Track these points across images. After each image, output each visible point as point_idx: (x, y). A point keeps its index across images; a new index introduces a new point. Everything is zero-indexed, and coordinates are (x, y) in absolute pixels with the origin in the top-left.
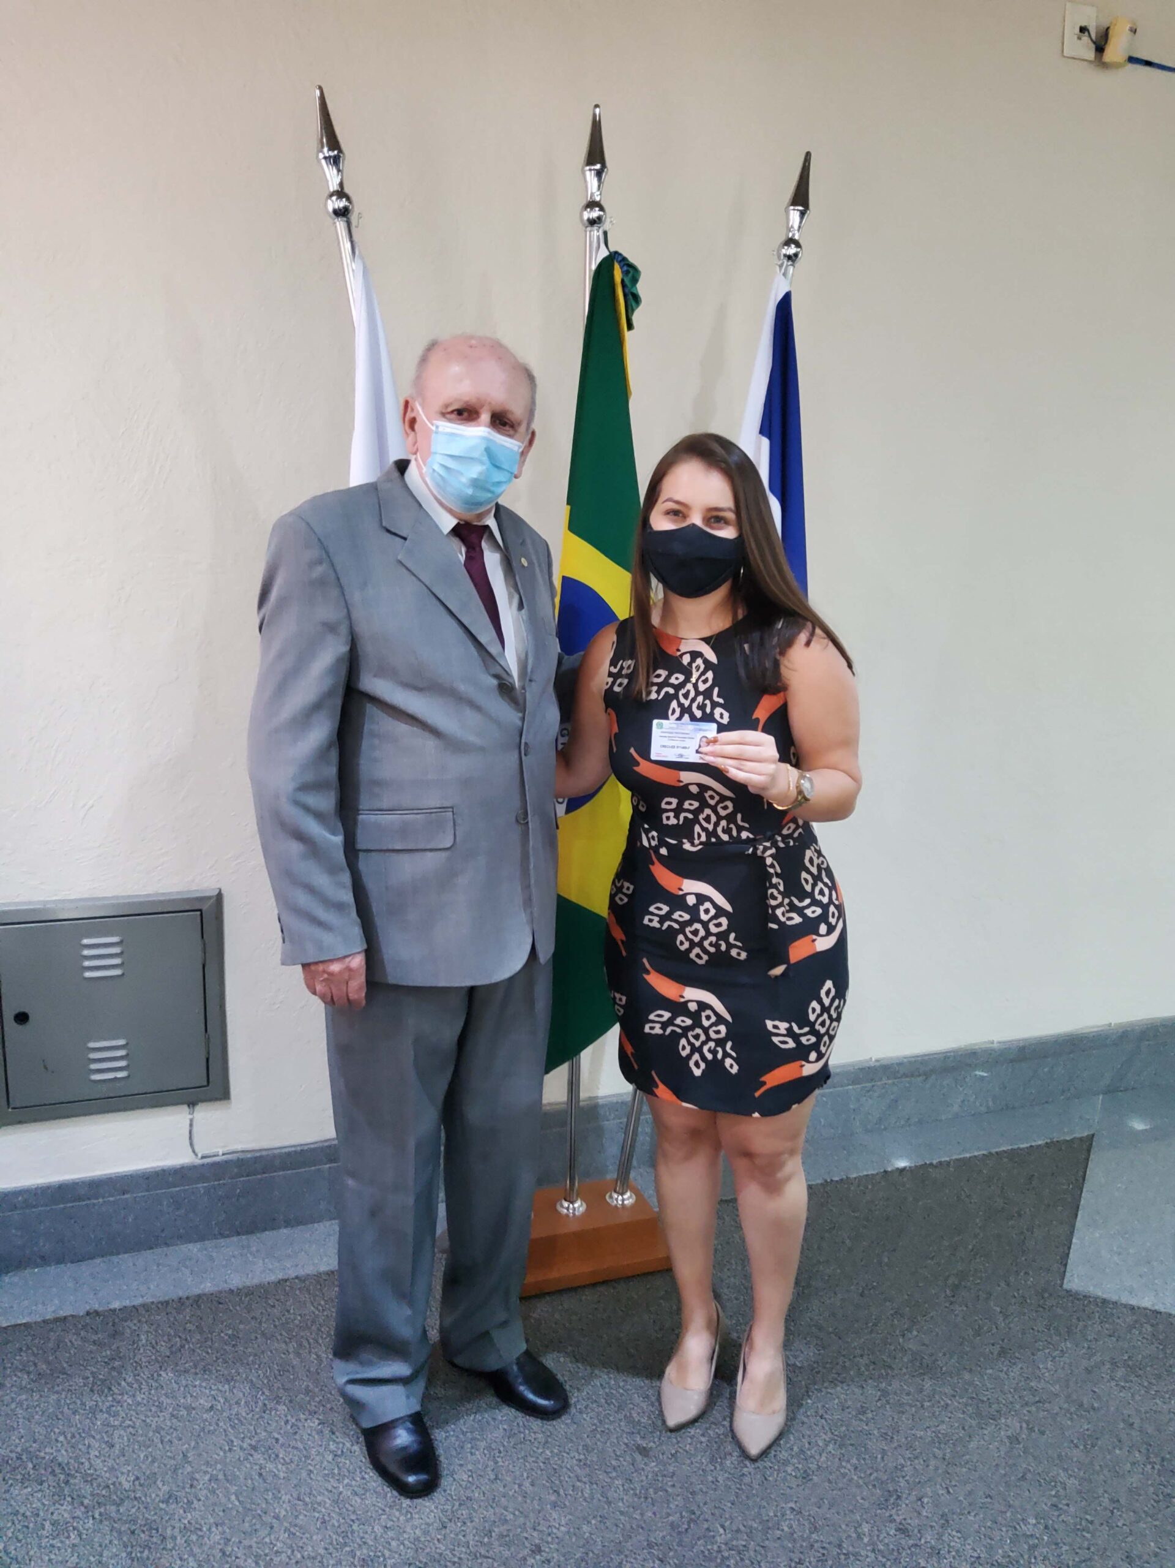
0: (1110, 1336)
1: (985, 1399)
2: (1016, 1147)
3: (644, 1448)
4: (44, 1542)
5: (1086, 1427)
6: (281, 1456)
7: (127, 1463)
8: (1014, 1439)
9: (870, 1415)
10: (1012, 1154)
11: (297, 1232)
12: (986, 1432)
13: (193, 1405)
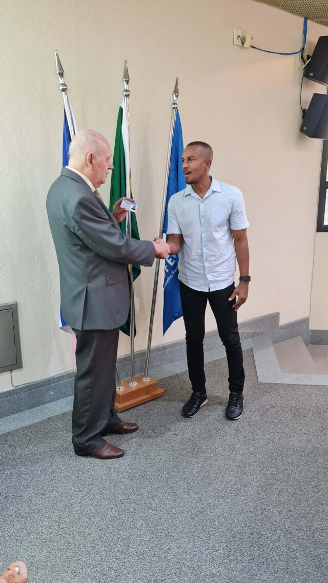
0: (273, 391)
4: (24, 490)
5: (275, 410)
7: (35, 468)
11: (46, 405)
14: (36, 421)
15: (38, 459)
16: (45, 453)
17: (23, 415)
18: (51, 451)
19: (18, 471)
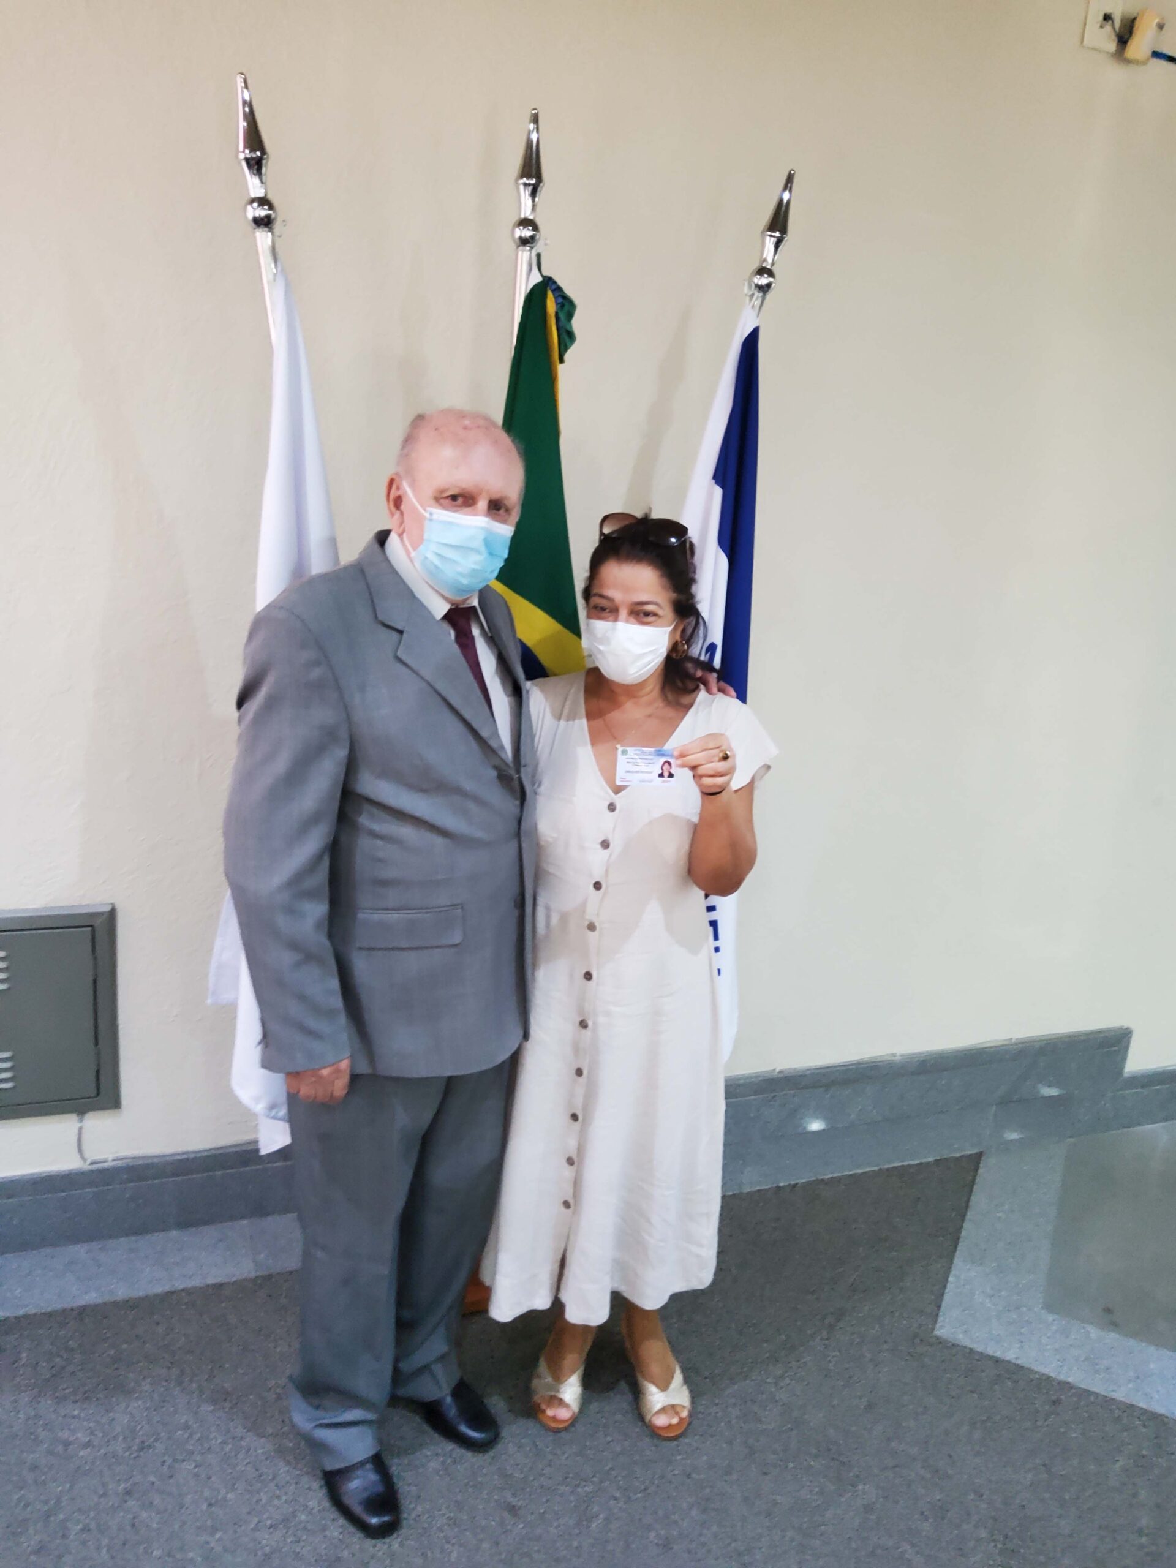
0: (972, 1392)
1: (845, 1460)
2: (905, 1163)
3: (514, 1506)
5: (938, 1498)
6: (155, 1503)
8: (868, 1508)
9: (735, 1477)
10: (901, 1172)
11: (187, 1235)
12: (843, 1499)
13: (71, 1439)
17: (100, 1257)
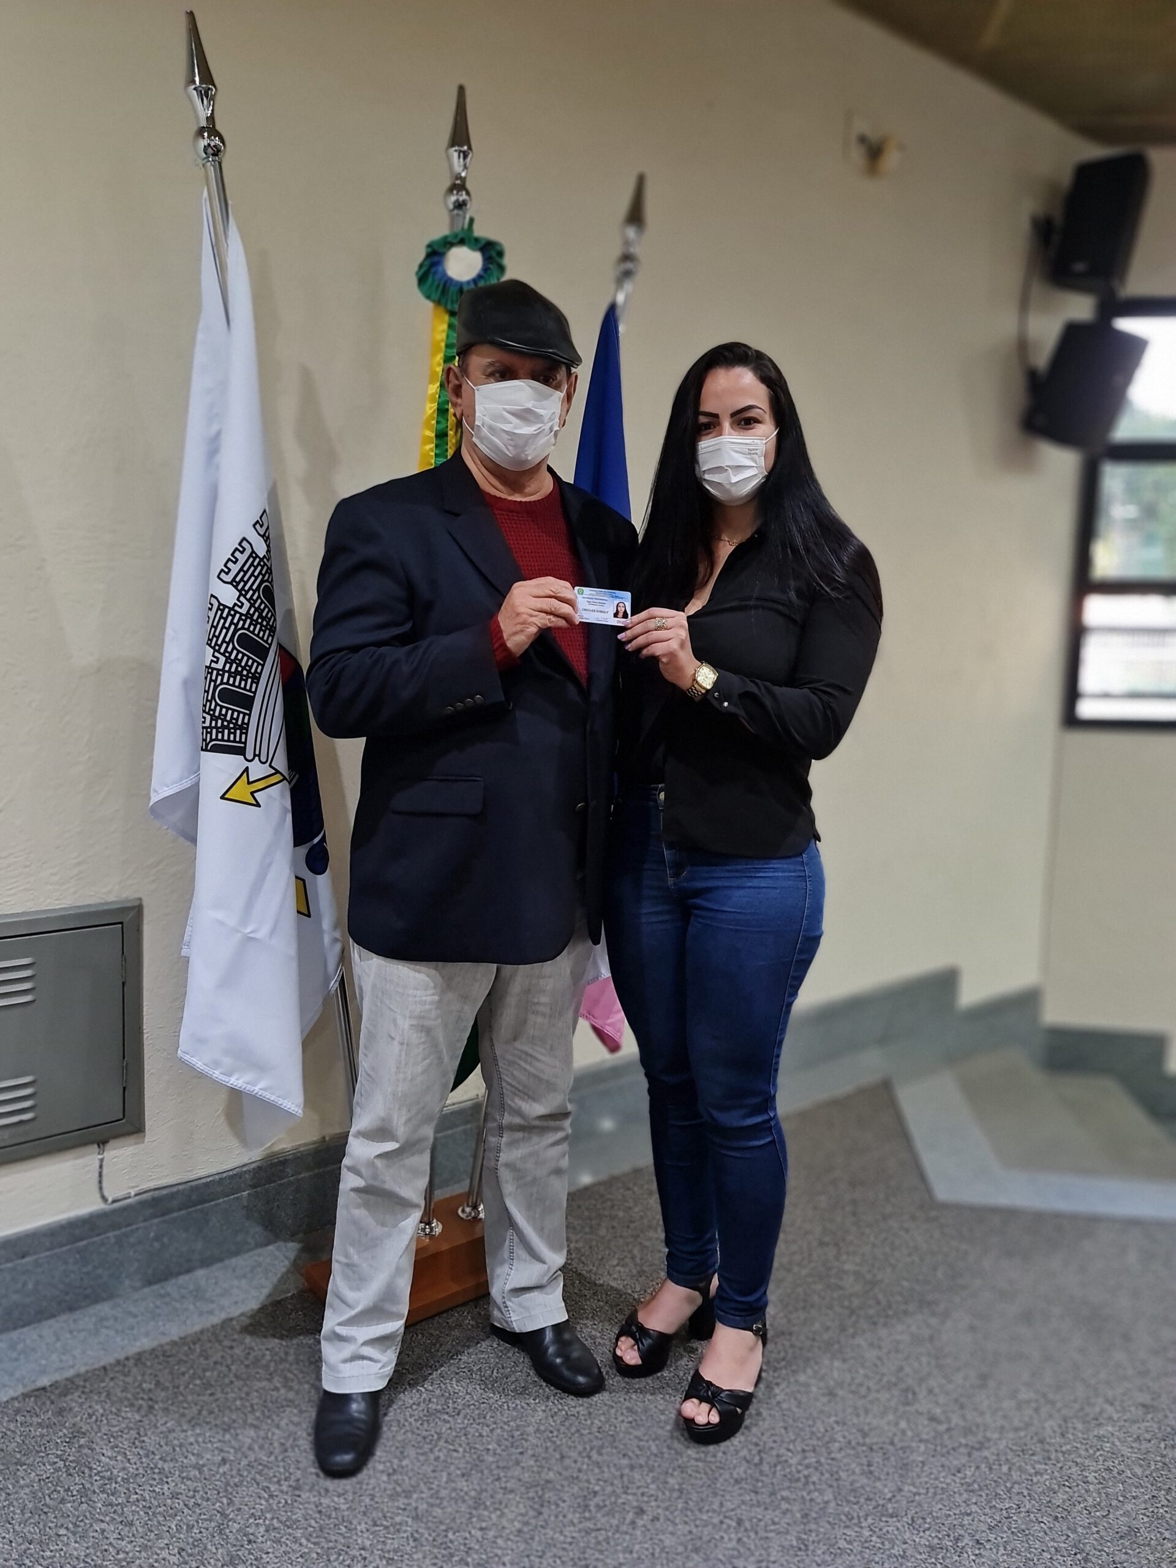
9: (851, 1331)
12: (947, 1326)
14: (174, 1331)
15: (175, 1496)
16: (199, 1468)
17: (132, 1309)
18: (224, 1461)
19: (96, 1546)
